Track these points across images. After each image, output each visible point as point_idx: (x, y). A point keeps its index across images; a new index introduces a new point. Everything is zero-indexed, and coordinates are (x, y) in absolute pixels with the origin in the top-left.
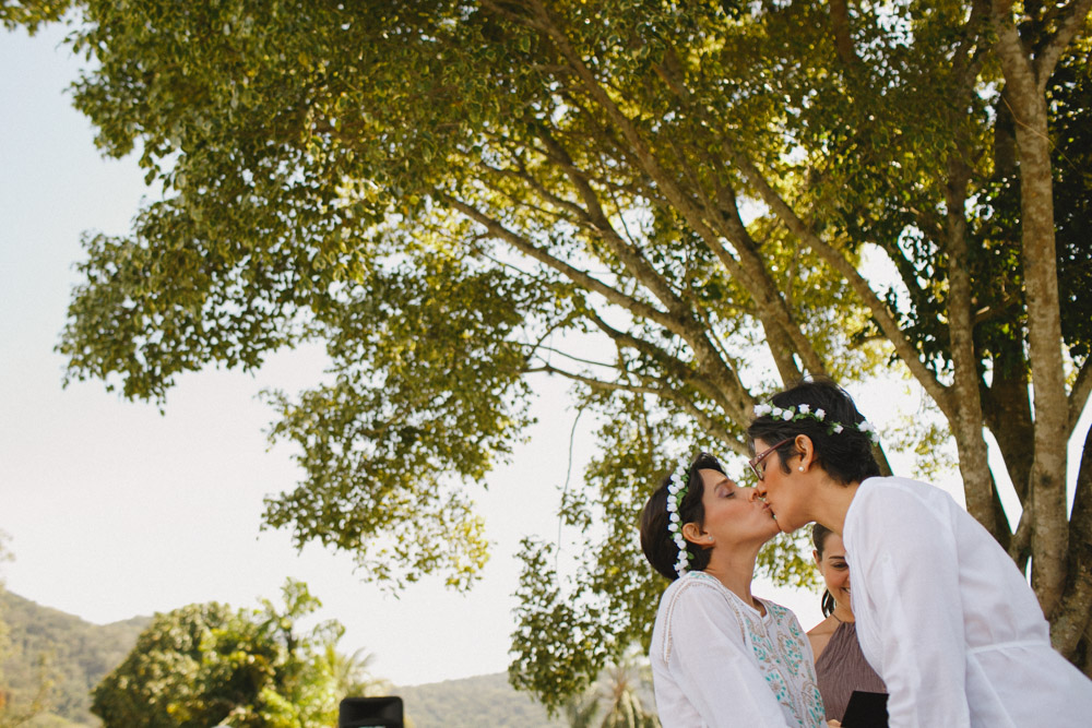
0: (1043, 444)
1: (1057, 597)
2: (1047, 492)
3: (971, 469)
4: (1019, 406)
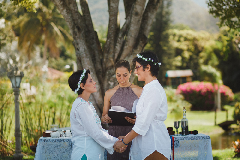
2: (136, 17)
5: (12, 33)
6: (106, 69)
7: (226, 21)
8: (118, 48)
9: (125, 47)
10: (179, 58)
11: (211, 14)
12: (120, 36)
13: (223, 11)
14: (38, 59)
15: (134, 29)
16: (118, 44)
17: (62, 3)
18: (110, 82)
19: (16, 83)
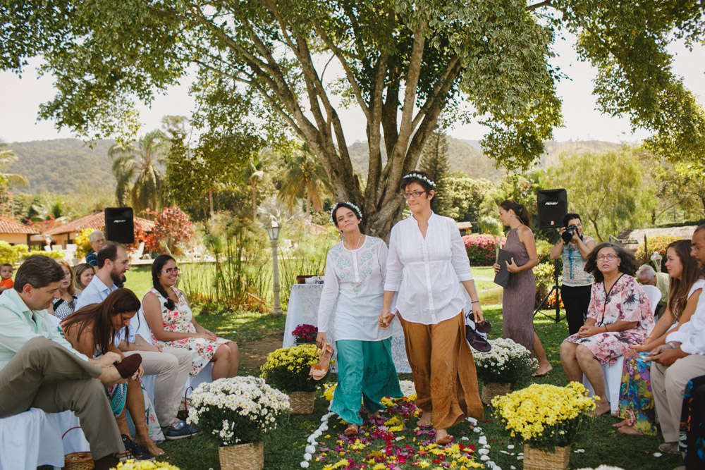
1: (395, 193)
5: (273, 186)
6: (368, 216)
7: (502, 161)
8: (380, 192)
9: (387, 191)
10: (457, 209)
11: (486, 156)
12: (381, 179)
13: (499, 151)
14: (302, 214)
15: (396, 171)
16: (379, 188)
17: (318, 145)
18: (371, 229)
19: (273, 234)
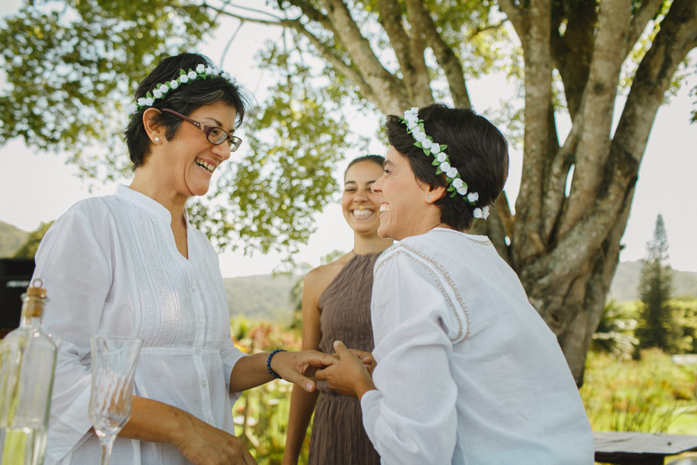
0: (602, 51)
1: (592, 199)
2: (597, 99)
3: (533, 84)
4: (585, 49)
8: (552, 204)
12: (556, 169)
16: (551, 193)
